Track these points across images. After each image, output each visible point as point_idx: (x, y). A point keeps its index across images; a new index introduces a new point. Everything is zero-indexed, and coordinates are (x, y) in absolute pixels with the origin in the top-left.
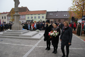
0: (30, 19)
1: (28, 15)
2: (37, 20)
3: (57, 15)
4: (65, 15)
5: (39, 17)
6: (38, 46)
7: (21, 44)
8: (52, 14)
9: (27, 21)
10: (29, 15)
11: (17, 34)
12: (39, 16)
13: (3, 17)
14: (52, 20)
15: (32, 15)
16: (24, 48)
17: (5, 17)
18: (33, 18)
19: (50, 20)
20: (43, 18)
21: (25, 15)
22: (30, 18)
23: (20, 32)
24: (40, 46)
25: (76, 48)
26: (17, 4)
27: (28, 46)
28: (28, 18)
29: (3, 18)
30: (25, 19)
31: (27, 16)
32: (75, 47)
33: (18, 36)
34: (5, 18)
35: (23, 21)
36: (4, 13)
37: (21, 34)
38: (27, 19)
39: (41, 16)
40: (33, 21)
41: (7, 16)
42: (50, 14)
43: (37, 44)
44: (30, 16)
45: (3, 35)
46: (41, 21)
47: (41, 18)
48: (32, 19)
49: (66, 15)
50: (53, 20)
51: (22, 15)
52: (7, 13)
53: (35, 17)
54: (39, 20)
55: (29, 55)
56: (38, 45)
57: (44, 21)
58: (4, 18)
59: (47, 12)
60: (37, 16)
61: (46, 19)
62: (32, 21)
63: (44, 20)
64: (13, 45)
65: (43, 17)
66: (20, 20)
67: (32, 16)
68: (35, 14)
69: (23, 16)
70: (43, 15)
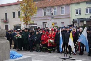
1: (76, 3)
9: (75, 21)
10: (79, 3)
13: (14, 13)
17: (19, 12)
21: (68, 5)
22: (83, 12)
28: (78, 12)
29: (14, 17)
30: (68, 16)
35: (63, 23)
38: (74, 16)
51: (62, 6)
66: (53, 21)
69: (64, 9)
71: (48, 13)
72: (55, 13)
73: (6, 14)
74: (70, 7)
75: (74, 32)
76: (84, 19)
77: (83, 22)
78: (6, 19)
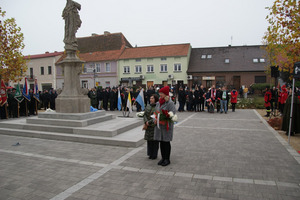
0: (133, 75)
1: (125, 60)
2: (158, 78)
3: (227, 61)
4: (256, 60)
5: (164, 69)
6: (120, 167)
7: (70, 158)
8: (209, 57)
9: (122, 81)
10: (128, 59)
11: (69, 124)
12: (164, 62)
13: (42, 68)
14: (210, 78)
15: (138, 59)
16: (74, 171)
17: (50, 68)
18: (144, 72)
19: (204, 78)
20: (177, 72)
21: (115, 61)
22: (133, 70)
23: (79, 118)
24: (126, 168)
25: (250, 181)
26: (71, 26)
27: (91, 163)
28: (127, 70)
29: (42, 73)
30: (114, 74)
31: (122, 65)
32: (250, 178)
33: (71, 131)
34: (50, 72)
35: (108, 83)
36: (48, 56)
37: (79, 125)
38: (122, 75)
39: (171, 63)
40: (144, 83)
41: (56, 64)
42: (204, 57)
43: (123, 159)
44: (132, 64)
45: (25, 127)
46: (170, 83)
47: (171, 70)
48: (138, 76)
49: (262, 60)
50: (213, 78)
51: (107, 61)
52: (55, 54)
53: (151, 69)
54: (164, 77)
55: (79, 192)
56: (121, 164)
57: (180, 82)
58: (46, 70)
59: (193, 50)
60: (157, 63)
61: (188, 73)
62: (139, 81)
63: (182, 76)
64: (44, 160)
65: (178, 68)
66: (97, 80)
67: (139, 64)
68: (149, 58)
69: (109, 66)
70: (178, 62)
71: (90, 69)
72: (98, 69)
73: (31, 69)
76: (134, 79)
77: (132, 82)
78: (32, 76)
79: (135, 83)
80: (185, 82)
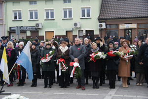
0: (26, 22)
1: (14, 1)
2: (60, 27)
5: (68, 14)
9: (12, 31)
10: (18, 1)
12: (68, 6)
15: (33, 1)
19: (122, 26)
20: (85, 18)
31: (10, 9)
38: (10, 23)
39: (76, 6)
40: (42, 33)
44: (25, 8)
46: (76, 33)
48: (33, 24)
50: (134, 26)
53: (50, 15)
54: (69, 25)
60: (58, 7)
61: (100, 20)
62: (35, 31)
65: (85, 14)
68: (48, 0)
70: (86, 4)
74: (4, 7)
75: (11, 48)
76: (28, 29)
77: (26, 32)
79: (29, 34)
80: (96, 33)
